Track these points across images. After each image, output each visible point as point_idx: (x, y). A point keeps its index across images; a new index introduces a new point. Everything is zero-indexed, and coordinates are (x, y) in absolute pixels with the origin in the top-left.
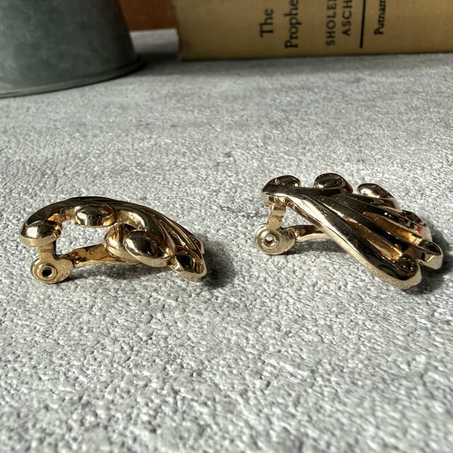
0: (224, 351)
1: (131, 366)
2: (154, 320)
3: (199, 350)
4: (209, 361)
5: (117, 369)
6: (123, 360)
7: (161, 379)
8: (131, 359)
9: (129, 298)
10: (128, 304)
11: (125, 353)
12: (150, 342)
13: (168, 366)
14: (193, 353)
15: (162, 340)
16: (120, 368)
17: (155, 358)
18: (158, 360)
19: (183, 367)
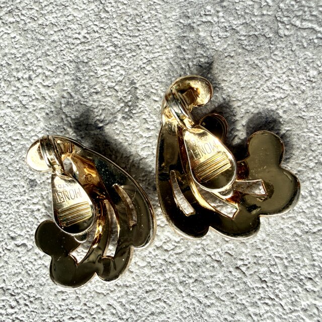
0: (308, 245)
1: (292, 308)
2: (244, 269)
3: (296, 259)
4: (314, 260)
5: (291, 318)
6: (280, 309)
7: (317, 298)
8: (283, 305)
9: (203, 272)
10: (212, 277)
11: (274, 305)
12: (269, 284)
13: (305, 287)
14: (299, 265)
15: (272, 276)
16: (290, 315)
17: (291, 290)
18: (295, 289)
19: (310, 279)
